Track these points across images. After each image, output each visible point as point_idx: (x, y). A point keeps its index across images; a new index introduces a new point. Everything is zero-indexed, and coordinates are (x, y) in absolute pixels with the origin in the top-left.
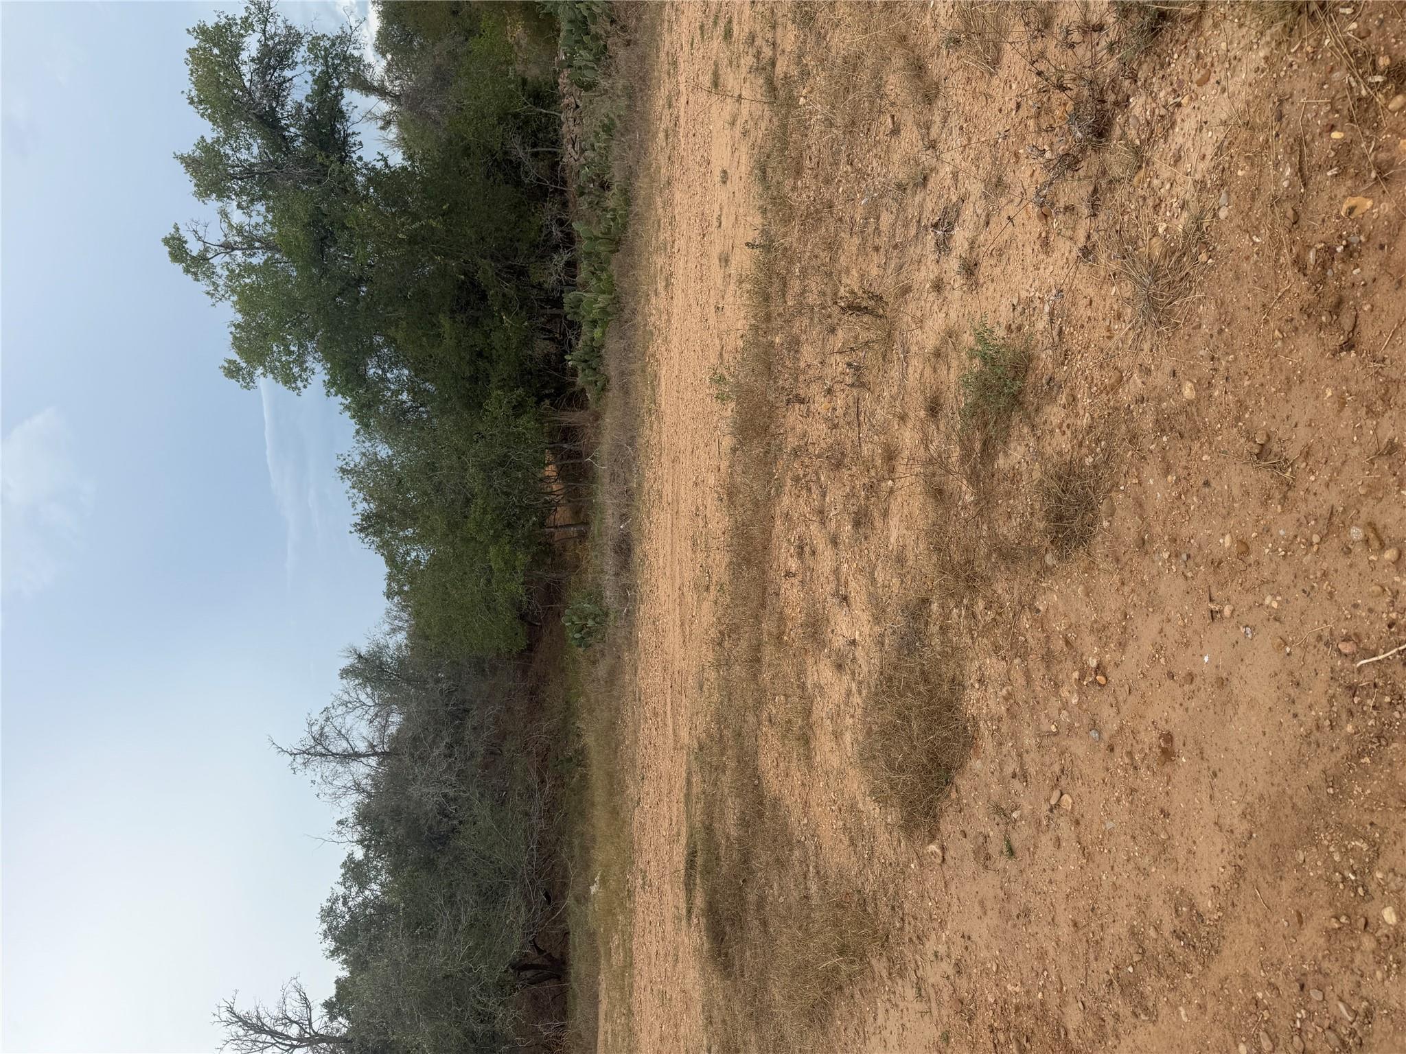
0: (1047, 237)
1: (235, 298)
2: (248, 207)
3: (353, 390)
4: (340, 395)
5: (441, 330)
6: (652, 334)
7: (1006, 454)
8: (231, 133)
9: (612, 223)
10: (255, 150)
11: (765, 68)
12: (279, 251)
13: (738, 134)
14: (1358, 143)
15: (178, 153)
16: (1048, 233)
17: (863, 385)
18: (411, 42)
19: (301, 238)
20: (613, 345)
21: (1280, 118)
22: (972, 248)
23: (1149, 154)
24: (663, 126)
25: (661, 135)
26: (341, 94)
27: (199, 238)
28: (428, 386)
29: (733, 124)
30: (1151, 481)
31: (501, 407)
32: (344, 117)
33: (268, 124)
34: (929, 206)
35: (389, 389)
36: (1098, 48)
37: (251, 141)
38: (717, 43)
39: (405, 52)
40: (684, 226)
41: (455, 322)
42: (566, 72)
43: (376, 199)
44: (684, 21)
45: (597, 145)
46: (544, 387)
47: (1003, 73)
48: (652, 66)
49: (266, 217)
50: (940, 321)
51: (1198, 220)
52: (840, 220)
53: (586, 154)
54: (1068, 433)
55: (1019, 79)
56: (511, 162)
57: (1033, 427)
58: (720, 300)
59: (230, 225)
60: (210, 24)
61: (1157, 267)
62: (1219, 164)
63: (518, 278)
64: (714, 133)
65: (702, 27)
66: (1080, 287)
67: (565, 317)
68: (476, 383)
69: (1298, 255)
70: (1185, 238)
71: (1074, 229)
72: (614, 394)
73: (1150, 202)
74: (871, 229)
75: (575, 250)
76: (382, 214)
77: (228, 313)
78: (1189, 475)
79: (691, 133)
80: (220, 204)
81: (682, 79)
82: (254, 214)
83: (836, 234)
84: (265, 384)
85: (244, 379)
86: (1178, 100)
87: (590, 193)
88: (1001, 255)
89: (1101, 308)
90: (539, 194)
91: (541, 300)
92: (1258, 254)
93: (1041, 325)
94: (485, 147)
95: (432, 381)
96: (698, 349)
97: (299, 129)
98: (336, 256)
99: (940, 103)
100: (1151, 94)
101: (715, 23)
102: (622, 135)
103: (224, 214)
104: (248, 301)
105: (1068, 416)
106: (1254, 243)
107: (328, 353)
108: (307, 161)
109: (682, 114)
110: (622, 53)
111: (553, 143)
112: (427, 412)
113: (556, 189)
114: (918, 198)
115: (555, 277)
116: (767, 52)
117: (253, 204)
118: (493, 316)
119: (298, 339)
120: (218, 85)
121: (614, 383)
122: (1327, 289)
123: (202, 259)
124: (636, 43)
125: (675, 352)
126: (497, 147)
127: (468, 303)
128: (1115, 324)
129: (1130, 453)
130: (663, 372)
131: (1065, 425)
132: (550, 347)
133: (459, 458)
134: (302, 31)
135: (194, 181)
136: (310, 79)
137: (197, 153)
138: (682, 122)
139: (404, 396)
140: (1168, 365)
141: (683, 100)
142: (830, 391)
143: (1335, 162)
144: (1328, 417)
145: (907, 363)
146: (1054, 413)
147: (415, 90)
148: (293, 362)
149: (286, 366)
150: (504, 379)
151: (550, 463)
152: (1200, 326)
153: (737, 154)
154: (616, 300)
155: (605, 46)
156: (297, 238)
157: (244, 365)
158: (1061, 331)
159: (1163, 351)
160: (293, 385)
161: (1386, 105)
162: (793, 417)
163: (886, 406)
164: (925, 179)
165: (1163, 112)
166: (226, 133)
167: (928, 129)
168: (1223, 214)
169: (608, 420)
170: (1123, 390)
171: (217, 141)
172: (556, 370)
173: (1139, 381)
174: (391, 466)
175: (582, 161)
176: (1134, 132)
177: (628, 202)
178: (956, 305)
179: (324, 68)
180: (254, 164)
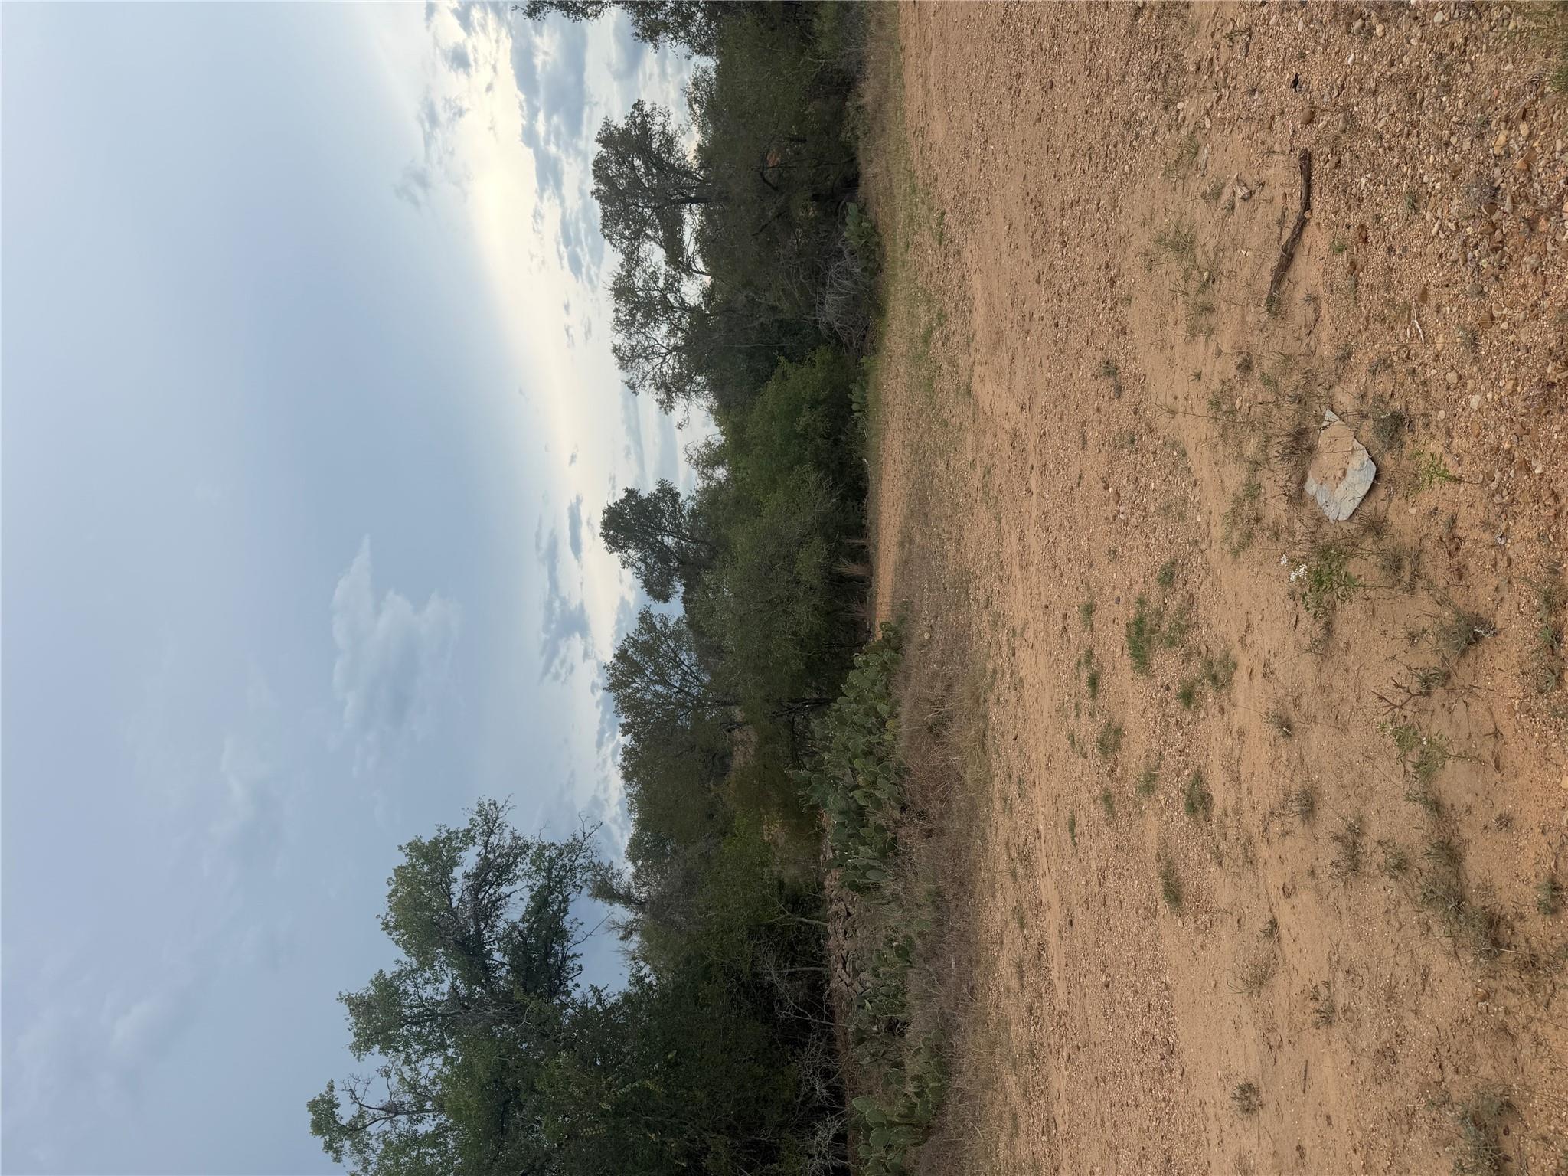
2: (418, 1060)
10: (445, 987)
15: (346, 994)
18: (664, 846)
26: (565, 910)
27: (356, 1100)
32: (564, 936)
33: (470, 952)
37: (448, 971)
39: (657, 857)
42: (835, 873)
45: (882, 970)
53: (863, 976)
56: (762, 988)
60: (427, 839)
63: (764, 1164)
75: (847, 1114)
80: (383, 1058)
87: (872, 1039)
94: (730, 969)
102: (927, 962)
111: (815, 960)
113: (821, 1025)
115: (817, 1162)
117: (425, 1057)
120: (420, 906)
123: (354, 1130)
124: (942, 833)
126: (746, 968)
134: (529, 842)
135: (357, 1029)
136: (528, 895)
137: (371, 992)
147: (663, 896)
155: (895, 839)
171: (400, 975)
177: (946, 1070)
179: (545, 882)
180: (439, 1003)
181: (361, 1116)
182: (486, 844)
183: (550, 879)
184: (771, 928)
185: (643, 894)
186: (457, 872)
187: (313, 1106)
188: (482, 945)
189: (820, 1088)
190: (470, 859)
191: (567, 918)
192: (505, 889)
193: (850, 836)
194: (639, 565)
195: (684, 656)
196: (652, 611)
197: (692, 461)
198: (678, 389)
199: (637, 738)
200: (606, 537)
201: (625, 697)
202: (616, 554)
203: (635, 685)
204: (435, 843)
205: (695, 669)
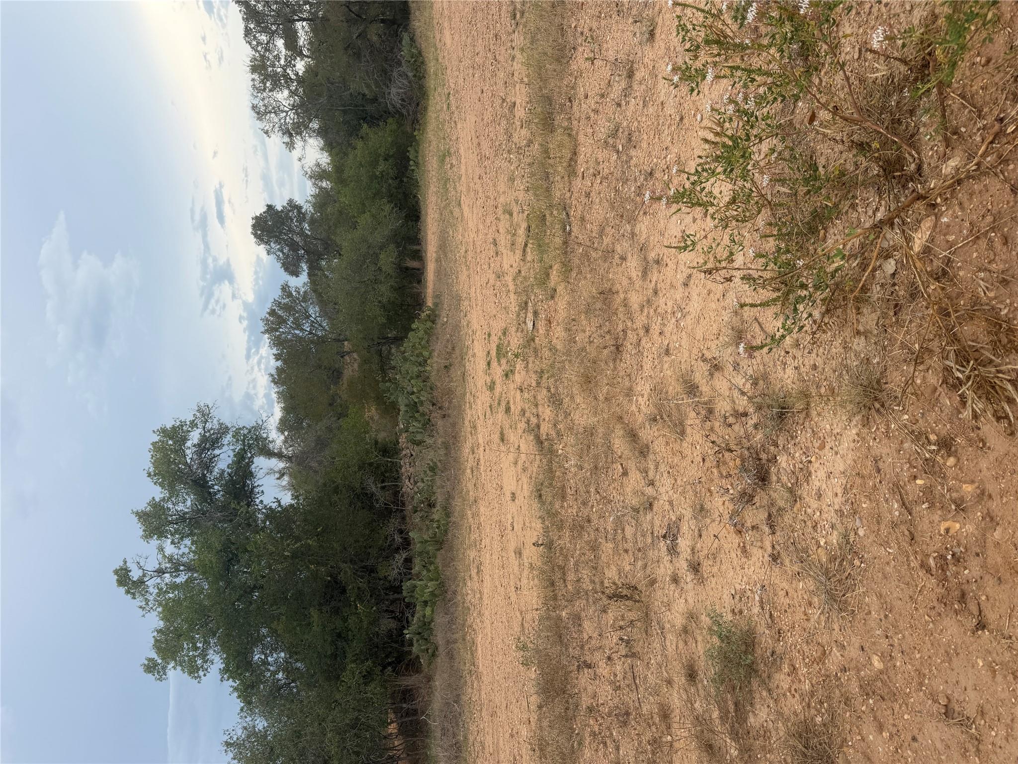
0: (744, 547)
1: (160, 609)
2: (179, 543)
3: (241, 674)
4: (231, 680)
5: (312, 619)
6: (469, 609)
7: (755, 715)
8: (173, 492)
9: (437, 530)
10: (189, 503)
11: (534, 430)
12: (197, 572)
13: (520, 471)
14: (936, 487)
15: (135, 510)
16: (744, 543)
17: (634, 655)
18: (302, 423)
19: (214, 561)
20: (440, 620)
21: (879, 471)
22: (694, 553)
23: (799, 492)
24: (469, 465)
25: (469, 471)
26: (252, 462)
27: (140, 568)
28: (299, 665)
29: (516, 463)
30: (871, 737)
31: (354, 678)
32: (252, 476)
33: (200, 486)
34: (657, 523)
35: (269, 670)
36: (748, 426)
37: (187, 497)
38: (501, 416)
39: (297, 430)
40: (488, 530)
41: (322, 613)
42: (404, 435)
43: (270, 529)
44: (479, 402)
45: (425, 479)
46: (387, 657)
47: (689, 439)
48: (460, 429)
49: (191, 548)
50: (682, 605)
51: (846, 536)
52: (597, 530)
53: (418, 484)
54: (797, 695)
55: (700, 443)
56: (367, 494)
57: (769, 691)
58: (518, 583)
59: (164, 556)
60: (169, 426)
61: (827, 569)
62: (848, 499)
63: (370, 575)
64: (504, 469)
65: (491, 406)
66: (776, 582)
67: (404, 600)
68: (336, 659)
69: (922, 561)
70: (840, 548)
71: (762, 541)
72: (441, 660)
73: (809, 523)
74: (619, 537)
75: (411, 550)
76: (274, 539)
77: (154, 621)
78: (898, 731)
79: (489, 470)
80: (159, 542)
81: (480, 436)
82: (182, 547)
83: (596, 540)
84: (175, 674)
85: (158, 672)
86: (809, 458)
87: (421, 510)
88: (715, 558)
89: (795, 597)
90: (386, 513)
91: (387, 589)
92: (894, 561)
93: (756, 610)
94: (349, 486)
95: (302, 660)
96: (504, 620)
97: (221, 487)
98: (238, 572)
99: (651, 456)
100: (790, 454)
101: (499, 404)
102: (442, 472)
103: (161, 549)
104: (170, 612)
105: (793, 682)
106: (889, 553)
107: (225, 646)
108: (224, 508)
109: (481, 457)
110: (440, 423)
111: (395, 479)
112: (297, 687)
113: (397, 509)
114: (649, 517)
115: (396, 571)
116: (534, 420)
117: (182, 540)
118: (350, 605)
119: (204, 637)
120: (169, 463)
121: (442, 650)
122: (950, 585)
123: (141, 582)
124: (449, 416)
125: (487, 623)
126: (357, 485)
127: (332, 597)
128: (808, 610)
129: (848, 714)
130: (479, 639)
131: (793, 689)
132: (393, 624)
133: (320, 724)
134: (229, 426)
135: (143, 528)
136: (232, 454)
137: (148, 509)
138: (482, 462)
139: (280, 675)
140: (856, 641)
141: (482, 449)
142: (609, 658)
143: (925, 499)
144: (987, 682)
145: (664, 637)
146: (782, 680)
147: (303, 452)
148: (198, 656)
149: (192, 660)
150: (356, 654)
151: (392, 722)
152: (870, 613)
153: (520, 482)
154: (442, 585)
155: (429, 420)
156: (211, 562)
157: (160, 661)
158: (771, 615)
159: (849, 631)
160: (196, 675)
161: (945, 464)
162: (584, 679)
163: (655, 672)
164: (651, 505)
165: (801, 466)
166: (170, 494)
167: (647, 472)
168: (861, 532)
169: (438, 683)
170: (829, 661)
171: (163, 500)
172: (396, 642)
173: (838, 654)
174: (265, 736)
175: (416, 489)
176: (785, 478)
177: (448, 515)
178: (691, 593)
179: (242, 447)
180: (187, 513)
181: (144, 575)
182: (204, 428)
183: (244, 445)
184: (371, 464)
185: (289, 452)
186: (189, 444)
187: (116, 572)
188: (207, 482)
189: (398, 539)
190: (195, 437)
191: (253, 466)
192: (217, 452)
193: (411, 417)
194: (278, 253)
195: (311, 311)
196: (289, 284)
197: (307, 175)
198: (297, 134)
199: (285, 362)
200: (255, 235)
201: (275, 337)
202: (262, 246)
203: (281, 330)
204: (174, 427)
205: (319, 319)
